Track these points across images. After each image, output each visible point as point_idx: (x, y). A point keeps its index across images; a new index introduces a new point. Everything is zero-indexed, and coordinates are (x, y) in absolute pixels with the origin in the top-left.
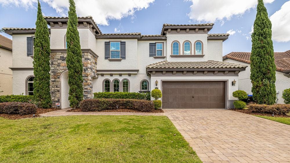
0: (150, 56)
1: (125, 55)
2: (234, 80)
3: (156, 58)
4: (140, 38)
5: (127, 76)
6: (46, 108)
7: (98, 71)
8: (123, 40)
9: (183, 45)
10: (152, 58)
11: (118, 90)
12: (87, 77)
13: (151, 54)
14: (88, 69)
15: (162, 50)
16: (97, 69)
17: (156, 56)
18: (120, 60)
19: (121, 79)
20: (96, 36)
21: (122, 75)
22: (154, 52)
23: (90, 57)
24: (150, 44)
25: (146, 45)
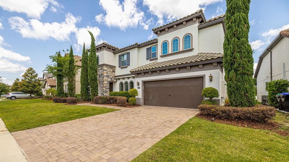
0: (147, 59)
1: (129, 62)
2: (211, 75)
3: (151, 60)
4: (139, 46)
5: (132, 78)
6: (85, 101)
7: (115, 77)
8: (128, 51)
9: (171, 43)
10: (148, 61)
11: (123, 90)
12: (104, 82)
13: (148, 58)
14: (104, 77)
15: (156, 52)
16: (116, 75)
17: (152, 59)
18: (126, 67)
19: (129, 81)
20: (113, 53)
21: (130, 78)
22: (149, 55)
23: (106, 69)
24: (147, 49)
25: (144, 50)
